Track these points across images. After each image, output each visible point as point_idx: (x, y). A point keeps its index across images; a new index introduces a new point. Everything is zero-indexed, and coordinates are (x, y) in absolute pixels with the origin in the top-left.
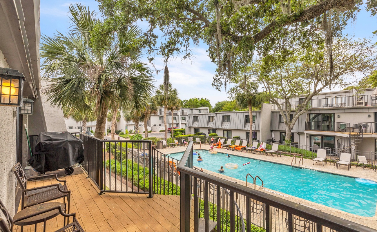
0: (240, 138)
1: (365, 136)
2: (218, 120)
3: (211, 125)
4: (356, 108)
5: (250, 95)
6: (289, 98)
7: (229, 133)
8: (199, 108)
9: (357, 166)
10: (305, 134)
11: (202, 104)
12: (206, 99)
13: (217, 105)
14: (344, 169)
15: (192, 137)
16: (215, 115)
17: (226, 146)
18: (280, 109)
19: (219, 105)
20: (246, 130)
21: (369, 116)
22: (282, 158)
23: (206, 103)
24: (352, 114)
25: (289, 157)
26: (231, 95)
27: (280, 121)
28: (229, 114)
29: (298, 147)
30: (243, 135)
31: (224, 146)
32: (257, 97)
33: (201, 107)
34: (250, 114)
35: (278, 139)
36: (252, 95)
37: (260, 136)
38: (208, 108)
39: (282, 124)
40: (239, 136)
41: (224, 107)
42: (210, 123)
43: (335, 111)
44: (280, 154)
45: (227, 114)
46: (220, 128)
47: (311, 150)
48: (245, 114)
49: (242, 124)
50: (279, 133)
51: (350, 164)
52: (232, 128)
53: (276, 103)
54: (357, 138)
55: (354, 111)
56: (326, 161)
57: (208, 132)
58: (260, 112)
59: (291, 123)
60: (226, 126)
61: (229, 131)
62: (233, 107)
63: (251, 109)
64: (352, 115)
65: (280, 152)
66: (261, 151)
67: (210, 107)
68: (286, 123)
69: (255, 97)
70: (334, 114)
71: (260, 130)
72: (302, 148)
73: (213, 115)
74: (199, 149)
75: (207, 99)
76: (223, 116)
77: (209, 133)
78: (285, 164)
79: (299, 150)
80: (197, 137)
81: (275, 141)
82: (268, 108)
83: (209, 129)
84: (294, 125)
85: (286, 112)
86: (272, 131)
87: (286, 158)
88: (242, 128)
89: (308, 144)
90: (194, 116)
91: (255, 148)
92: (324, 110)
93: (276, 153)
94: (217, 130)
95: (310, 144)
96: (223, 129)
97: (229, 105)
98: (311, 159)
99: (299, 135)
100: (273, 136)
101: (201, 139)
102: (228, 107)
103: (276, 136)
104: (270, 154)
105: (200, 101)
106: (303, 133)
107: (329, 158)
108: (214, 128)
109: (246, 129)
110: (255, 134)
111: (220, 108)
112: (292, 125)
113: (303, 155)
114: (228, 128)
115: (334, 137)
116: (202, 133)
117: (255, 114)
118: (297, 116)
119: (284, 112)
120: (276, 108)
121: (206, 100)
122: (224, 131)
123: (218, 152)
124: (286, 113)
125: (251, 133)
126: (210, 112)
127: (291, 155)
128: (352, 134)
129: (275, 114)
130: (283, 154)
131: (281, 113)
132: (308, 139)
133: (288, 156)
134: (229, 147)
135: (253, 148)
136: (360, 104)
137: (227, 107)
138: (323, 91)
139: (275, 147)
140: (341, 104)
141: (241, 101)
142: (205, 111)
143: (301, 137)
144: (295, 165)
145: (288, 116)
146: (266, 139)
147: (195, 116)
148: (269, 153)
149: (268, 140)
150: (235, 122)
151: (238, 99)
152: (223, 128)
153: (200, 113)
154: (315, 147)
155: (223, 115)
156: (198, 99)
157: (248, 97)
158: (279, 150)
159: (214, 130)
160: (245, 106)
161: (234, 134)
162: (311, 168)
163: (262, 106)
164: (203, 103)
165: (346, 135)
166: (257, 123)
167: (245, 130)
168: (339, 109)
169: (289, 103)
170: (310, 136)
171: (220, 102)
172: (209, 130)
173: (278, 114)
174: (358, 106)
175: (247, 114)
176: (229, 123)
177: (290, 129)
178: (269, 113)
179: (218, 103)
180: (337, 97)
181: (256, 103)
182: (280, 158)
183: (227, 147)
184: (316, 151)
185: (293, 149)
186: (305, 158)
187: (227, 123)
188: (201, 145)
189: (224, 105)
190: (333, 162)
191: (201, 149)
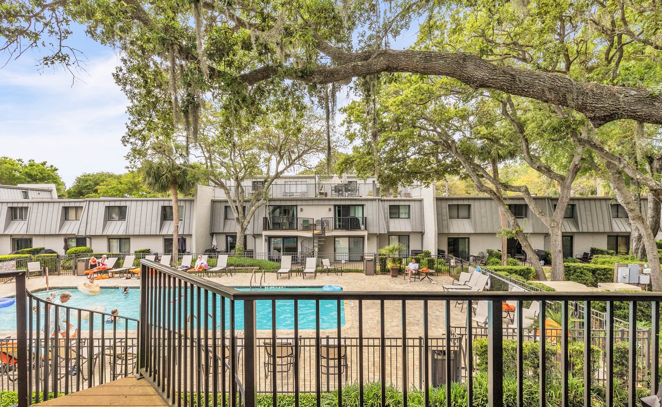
0: (149, 252)
1: (327, 234)
2: (94, 216)
3: (72, 228)
4: (319, 200)
5: (174, 167)
6: (242, 179)
7: (122, 245)
8: (19, 185)
9: (322, 272)
10: (264, 236)
11: (31, 175)
12: (44, 164)
13: (82, 182)
14: (310, 278)
15: (14, 262)
16: (83, 204)
17: (120, 272)
18: (229, 197)
19: (87, 181)
20: (163, 236)
21: (330, 210)
22: (234, 277)
23: (46, 175)
24: (315, 206)
25: (244, 274)
26: (133, 163)
27: (226, 218)
28: (123, 204)
29: (253, 257)
30: (157, 246)
31: (116, 273)
32: (189, 172)
33: (29, 182)
34: (173, 204)
35: (222, 247)
36: (179, 168)
37: (192, 245)
38: (53, 186)
39: (228, 222)
40: (148, 248)
41: (101, 188)
42: (67, 223)
43: (299, 203)
44: (230, 271)
45: (118, 204)
46: (99, 232)
47: (270, 259)
48: (161, 204)
49: (154, 224)
50: (223, 238)
51: (316, 272)
52: (131, 232)
53: (222, 186)
54: (319, 237)
55: (316, 203)
56: (291, 271)
57: (63, 244)
58: (192, 201)
59: (244, 219)
60: (117, 228)
61: (124, 240)
62: (126, 187)
63: (176, 194)
64: (314, 208)
65: (230, 269)
66: (199, 272)
67: (59, 185)
68: (238, 219)
69: (185, 173)
70: (297, 206)
71: (194, 233)
72: (258, 258)
73: (77, 205)
74: (46, 289)
75: (48, 164)
76: (108, 208)
77: (66, 248)
78: (241, 285)
79: (256, 262)
80: (31, 260)
81: (218, 250)
82: (206, 193)
83: (67, 239)
84: (249, 222)
85: (237, 201)
86: (212, 234)
87: (239, 277)
88: (155, 230)
89: (267, 251)
90: (10, 205)
91: (186, 267)
92: (286, 200)
93: (224, 271)
94: (90, 238)
95: (269, 251)
96: (108, 236)
97: (114, 183)
98: (273, 272)
99: (255, 238)
100: (215, 243)
101: (44, 263)
102: (112, 188)
103: (220, 243)
104: (214, 274)
105: (26, 167)
106: (260, 235)
107: (295, 268)
108: (82, 233)
109: (164, 232)
110: (183, 241)
111: (89, 189)
112: (246, 223)
113: (261, 268)
114: (121, 232)
115: (296, 237)
116: (43, 249)
117: (182, 204)
118: (253, 208)
119: (235, 201)
120: (221, 195)
121: (46, 166)
122: (109, 239)
123: (101, 288)
124: (237, 203)
125: (177, 240)
126: (60, 197)
127: (246, 271)
128: (316, 232)
129: (218, 205)
130: (235, 271)
131: (229, 204)
132: (267, 244)
133: (242, 272)
134: (129, 273)
135: (183, 267)
136: (321, 194)
137: (110, 187)
138: (286, 174)
139: (223, 261)
140: (303, 193)
141: (155, 177)
142: (42, 193)
143: (258, 240)
144: (255, 285)
145: (240, 209)
146: (202, 249)
147: (15, 205)
148: (212, 272)
149: (206, 251)
150: (138, 220)
151: (148, 174)
152: (109, 233)
153: (26, 196)
154: (275, 254)
155: (107, 204)
156: (17, 162)
157: (170, 171)
158: (228, 265)
159: (81, 241)
160: (164, 188)
161: (136, 245)
162: (276, 285)
163: (196, 190)
164: (35, 173)
165: (309, 234)
166: (187, 221)
167: (161, 235)
168: (302, 200)
169: (241, 187)
170: (269, 238)
171: (89, 175)
172: (66, 241)
173: (224, 205)
174: (319, 197)
175: (166, 204)
176: (124, 223)
177: (244, 229)
178: (208, 204)
179: (85, 176)
180: (298, 183)
181: (186, 185)
182: (231, 277)
183: (125, 273)
184: (279, 260)
185: (248, 261)
186: (267, 272)
187: (120, 222)
188: (50, 277)
189: (102, 181)
190: (298, 271)
191: (50, 289)
